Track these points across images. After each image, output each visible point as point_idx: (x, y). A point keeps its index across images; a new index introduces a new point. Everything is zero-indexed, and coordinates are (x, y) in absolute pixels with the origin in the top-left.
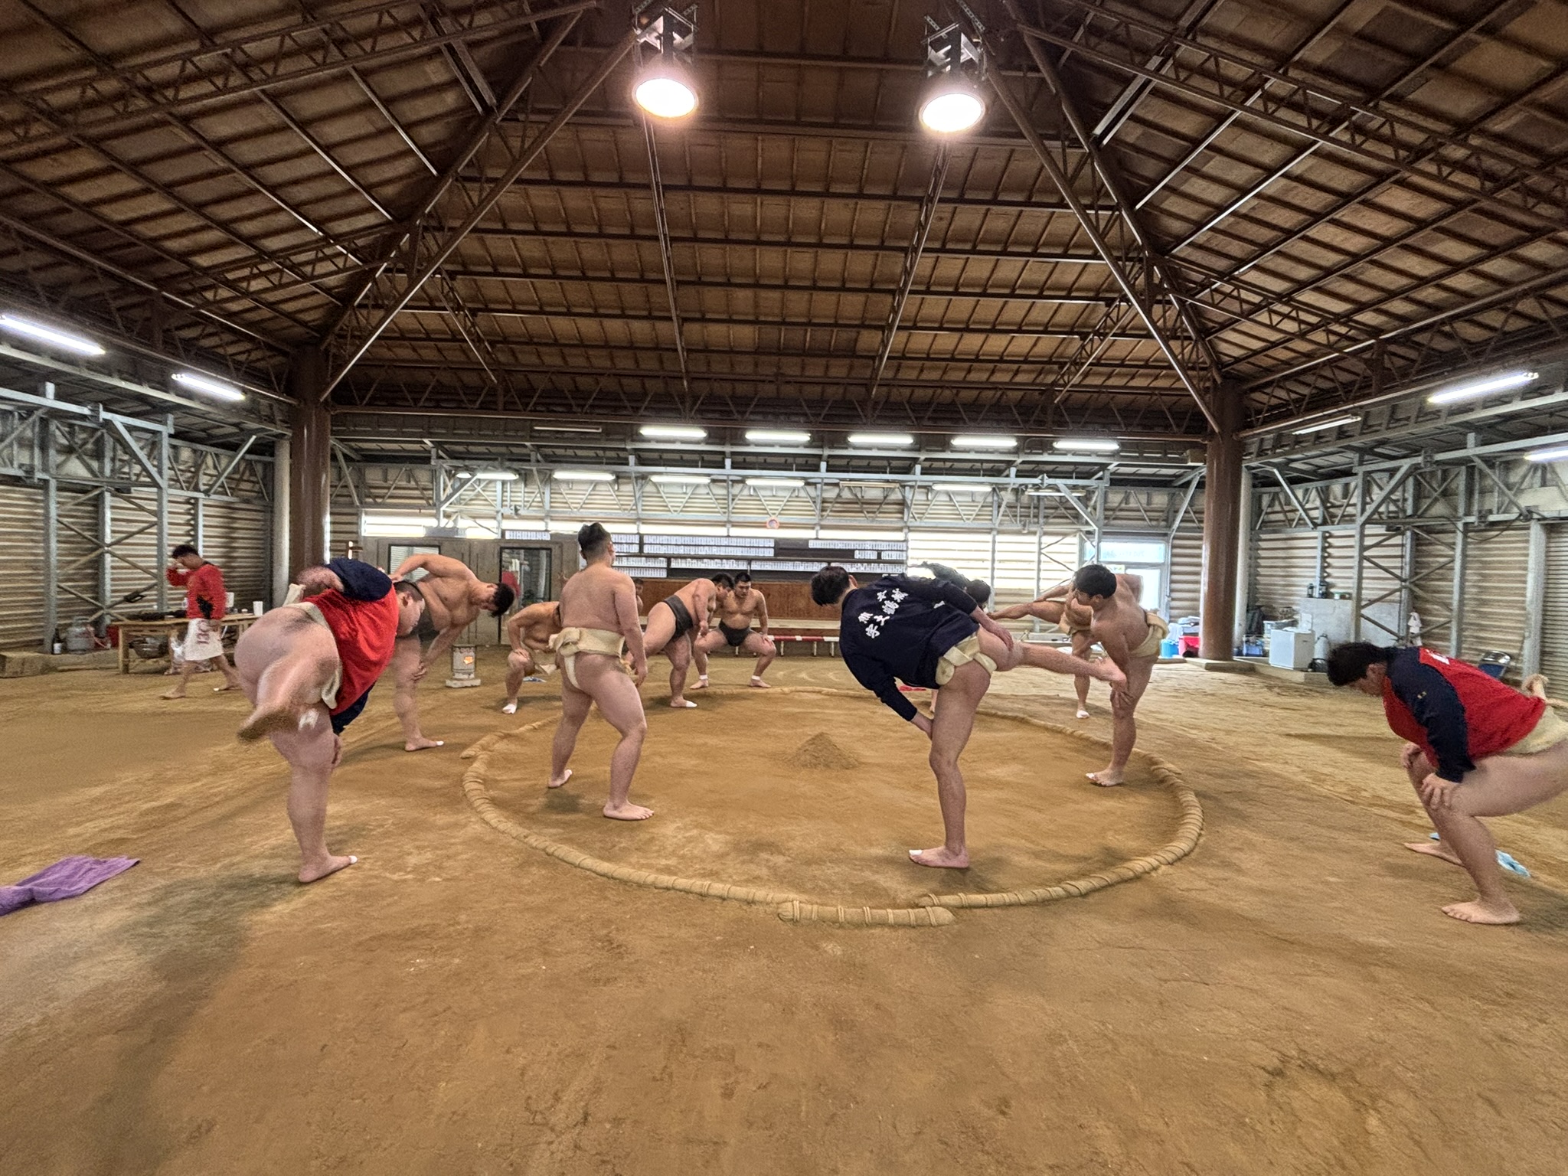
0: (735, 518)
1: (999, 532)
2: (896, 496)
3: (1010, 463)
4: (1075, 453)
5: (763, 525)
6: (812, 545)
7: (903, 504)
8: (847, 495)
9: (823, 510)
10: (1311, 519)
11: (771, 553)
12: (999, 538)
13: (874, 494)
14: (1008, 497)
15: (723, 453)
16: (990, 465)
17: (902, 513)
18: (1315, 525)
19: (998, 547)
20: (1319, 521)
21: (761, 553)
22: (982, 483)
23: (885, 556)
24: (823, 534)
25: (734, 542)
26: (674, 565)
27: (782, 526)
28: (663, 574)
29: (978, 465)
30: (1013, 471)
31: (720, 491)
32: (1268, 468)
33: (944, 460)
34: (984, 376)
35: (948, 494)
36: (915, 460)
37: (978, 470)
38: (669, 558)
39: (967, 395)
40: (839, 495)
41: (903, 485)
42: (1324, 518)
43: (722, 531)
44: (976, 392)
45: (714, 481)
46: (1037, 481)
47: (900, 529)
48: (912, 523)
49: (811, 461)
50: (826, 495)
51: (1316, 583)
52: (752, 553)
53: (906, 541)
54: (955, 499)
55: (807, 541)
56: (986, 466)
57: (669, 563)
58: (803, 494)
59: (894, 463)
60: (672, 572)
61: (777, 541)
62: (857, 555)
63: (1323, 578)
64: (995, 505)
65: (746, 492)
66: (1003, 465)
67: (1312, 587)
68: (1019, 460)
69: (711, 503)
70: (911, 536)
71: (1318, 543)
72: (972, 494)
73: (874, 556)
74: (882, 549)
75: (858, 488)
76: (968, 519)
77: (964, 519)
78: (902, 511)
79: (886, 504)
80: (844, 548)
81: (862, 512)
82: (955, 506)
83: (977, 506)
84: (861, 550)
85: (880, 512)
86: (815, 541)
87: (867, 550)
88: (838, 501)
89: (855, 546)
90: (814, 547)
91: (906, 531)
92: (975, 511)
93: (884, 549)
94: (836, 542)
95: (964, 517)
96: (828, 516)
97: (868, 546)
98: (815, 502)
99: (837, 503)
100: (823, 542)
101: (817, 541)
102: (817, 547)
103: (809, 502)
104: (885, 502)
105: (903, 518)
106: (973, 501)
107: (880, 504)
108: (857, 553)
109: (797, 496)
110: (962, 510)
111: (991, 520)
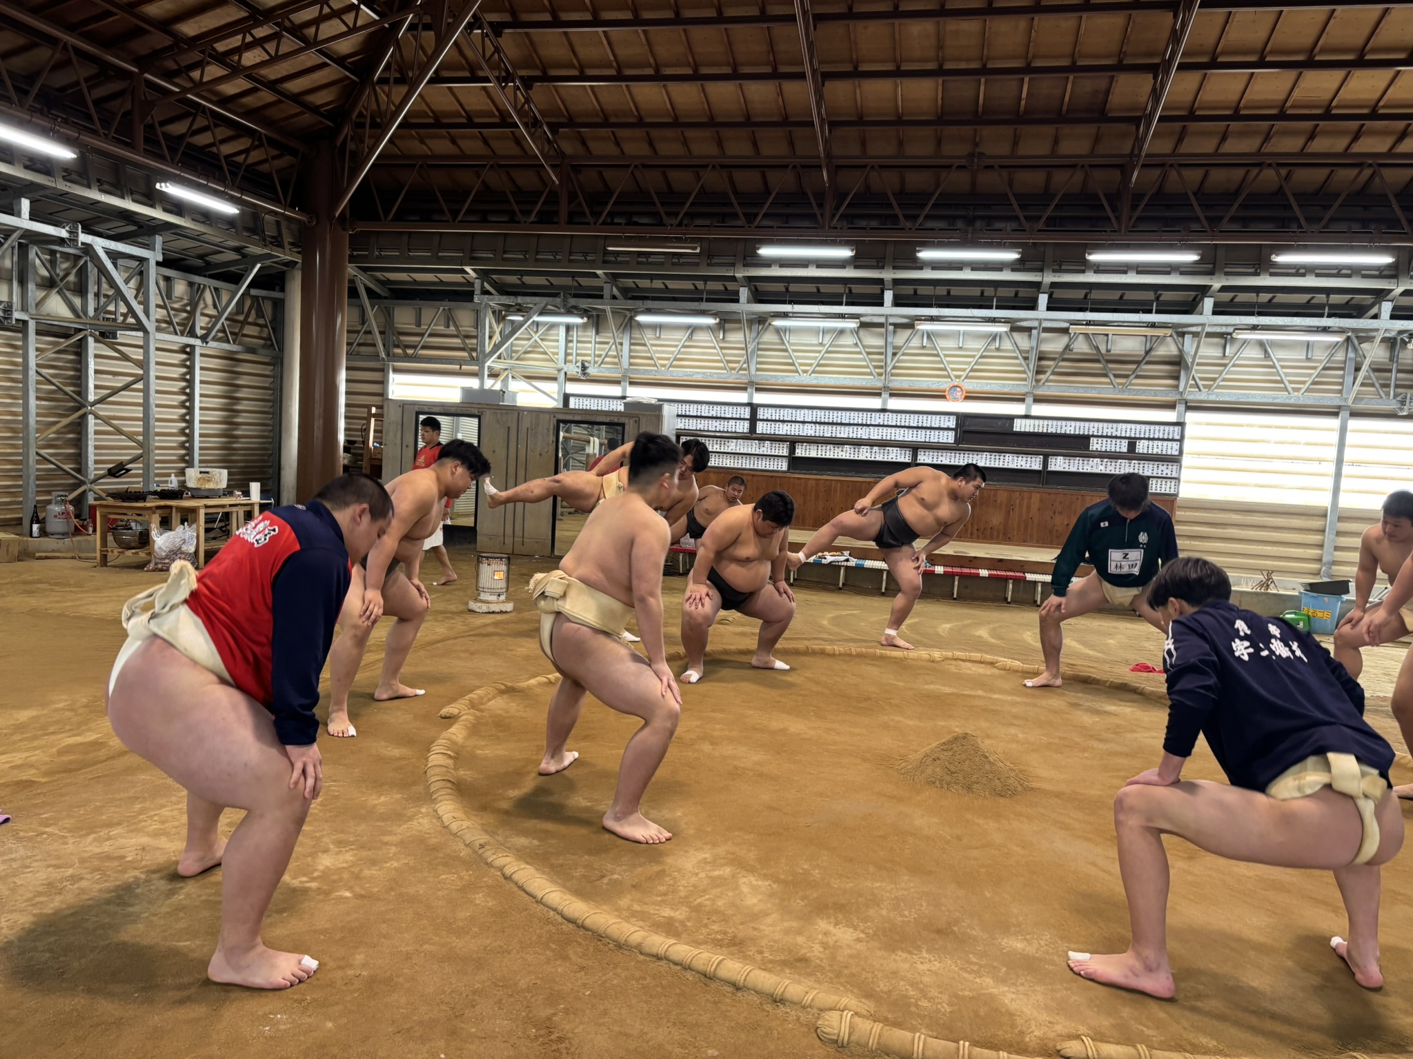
0: (899, 383)
1: (1355, 414)
2: (1168, 349)
3: (1381, 295)
5: (941, 396)
6: (1020, 426)
7: (1178, 364)
8: (1081, 347)
9: (1039, 371)
11: (949, 438)
12: (1353, 424)
13: (1128, 345)
14: (1375, 352)
15: (880, 281)
16: (1344, 298)
17: (1177, 378)
19: (1350, 438)
21: (934, 437)
22: (1325, 330)
23: (1142, 447)
24: (1039, 410)
25: (891, 419)
26: (801, 452)
27: (969, 397)
28: (783, 465)
29: (1321, 298)
30: (1387, 307)
31: (873, 340)
33: (1258, 290)
34: (1339, 144)
35: (1261, 344)
36: (1204, 290)
37: (1322, 306)
38: (793, 442)
39: (1310, 177)
40: (1067, 347)
41: (1180, 332)
43: (875, 403)
44: (1326, 171)
45: (864, 325)
47: (1171, 406)
48: (1193, 395)
49: (1023, 292)
50: (1046, 347)
52: (921, 437)
53: (1181, 424)
54: (1277, 354)
55: (1011, 419)
56: (1335, 299)
57: (792, 450)
58: (1007, 345)
59: (1167, 296)
60: (796, 462)
61: (962, 418)
62: (1095, 445)
64: (1350, 367)
65: (915, 342)
66: (1369, 299)
68: (1401, 289)
69: (860, 359)
70: (1191, 417)
72: (1308, 345)
73: (1123, 447)
74: (1138, 436)
75: (1101, 336)
76: (1297, 390)
77: (1290, 389)
78: (1176, 375)
79: (1148, 363)
80: (1072, 432)
81: (1105, 375)
82: (1273, 367)
83: (1315, 368)
84: (1102, 436)
85: (1138, 377)
86: (1024, 421)
87: (1111, 437)
88: (1065, 356)
89: (1091, 430)
90: (1023, 430)
91: (1181, 407)
92: (1310, 375)
93: (1142, 436)
94: (1059, 423)
95: (1290, 386)
96: (1047, 381)
97: (1114, 430)
98: (1026, 359)
99: (1064, 360)
100: (1037, 422)
101: (1028, 421)
102: (1027, 430)
103: (1016, 358)
104: (1147, 359)
105: (1177, 387)
106: (1308, 359)
107: (1138, 363)
108: (1093, 441)
109: (998, 349)
110: (1286, 374)
111: (1340, 392)
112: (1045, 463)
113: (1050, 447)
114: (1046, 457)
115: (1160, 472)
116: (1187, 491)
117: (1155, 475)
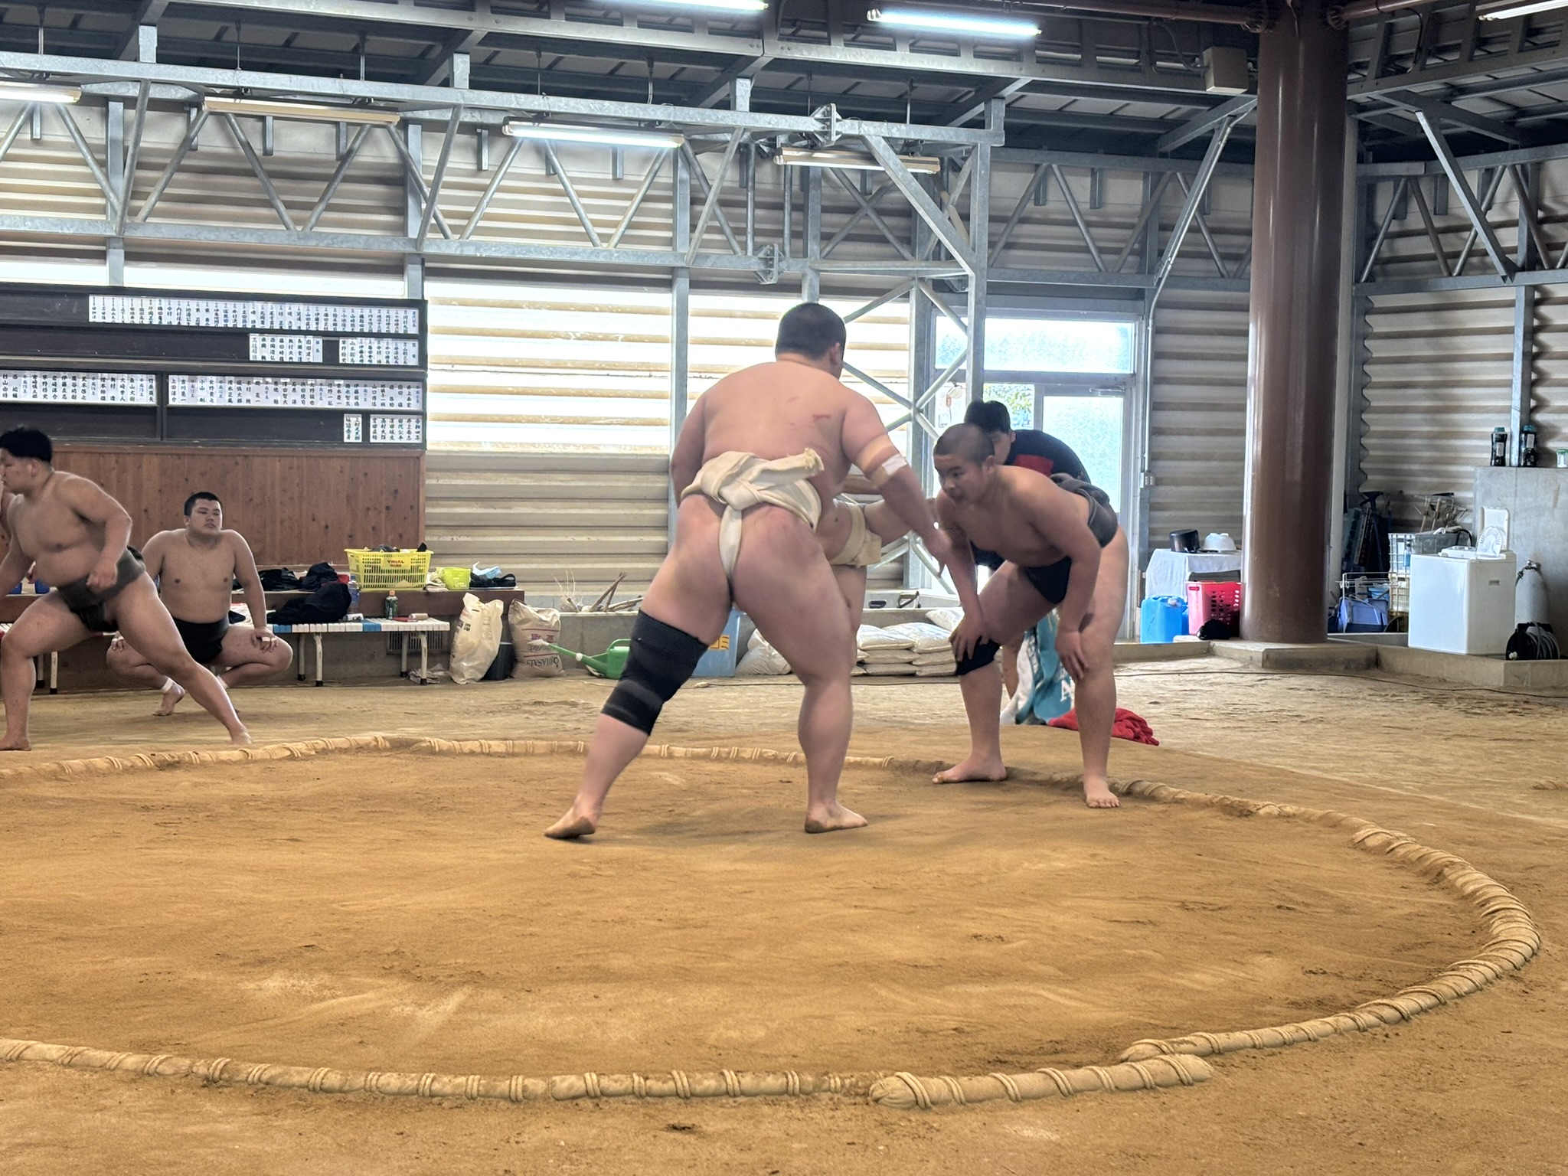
1: (700, 284)
2: (379, 153)
3: (737, 65)
4: (918, 43)
6: (102, 311)
7: (402, 181)
8: (211, 140)
10: (1501, 252)
12: (698, 301)
13: (304, 141)
14: (718, 170)
17: (402, 211)
18: (1511, 269)
19: (696, 327)
20: (1519, 258)
22: (651, 126)
24: (137, 275)
29: (639, 67)
30: (743, 89)
32: (1401, 110)
33: (541, 44)
35: (542, 152)
37: (643, 83)
42: (1531, 248)
46: (808, 124)
47: (394, 267)
48: (435, 245)
50: (145, 141)
51: (1513, 427)
53: (418, 304)
54: (569, 170)
55: (81, 293)
62: (259, 349)
63: (1528, 413)
64: (684, 195)
66: (713, 71)
67: (1502, 438)
68: (767, 58)
70: (433, 289)
71: (1515, 318)
72: (616, 153)
73: (313, 352)
74: (340, 329)
75: (251, 121)
76: (606, 238)
77: (595, 237)
78: (397, 204)
79: (348, 179)
80: (212, 324)
81: (269, 204)
82: (565, 193)
83: (630, 197)
84: (271, 331)
85: (330, 208)
86: (109, 299)
87: (290, 332)
88: (184, 162)
89: (251, 317)
90: (109, 320)
91: (414, 271)
92: (623, 211)
93: (348, 329)
94: (184, 303)
95: (595, 231)
96: (152, 213)
97: (294, 318)
98: (102, 164)
99: (182, 169)
100: (137, 302)
101: (118, 301)
102: (119, 320)
103: (83, 163)
104: (343, 172)
105: (403, 228)
106: (617, 180)
107: (330, 179)
108: (255, 340)
109: (37, 142)
110: (589, 209)
111: (670, 242)
112: (163, 392)
113: (171, 356)
114: (162, 378)
115: (388, 402)
116: (441, 438)
117: (379, 407)
